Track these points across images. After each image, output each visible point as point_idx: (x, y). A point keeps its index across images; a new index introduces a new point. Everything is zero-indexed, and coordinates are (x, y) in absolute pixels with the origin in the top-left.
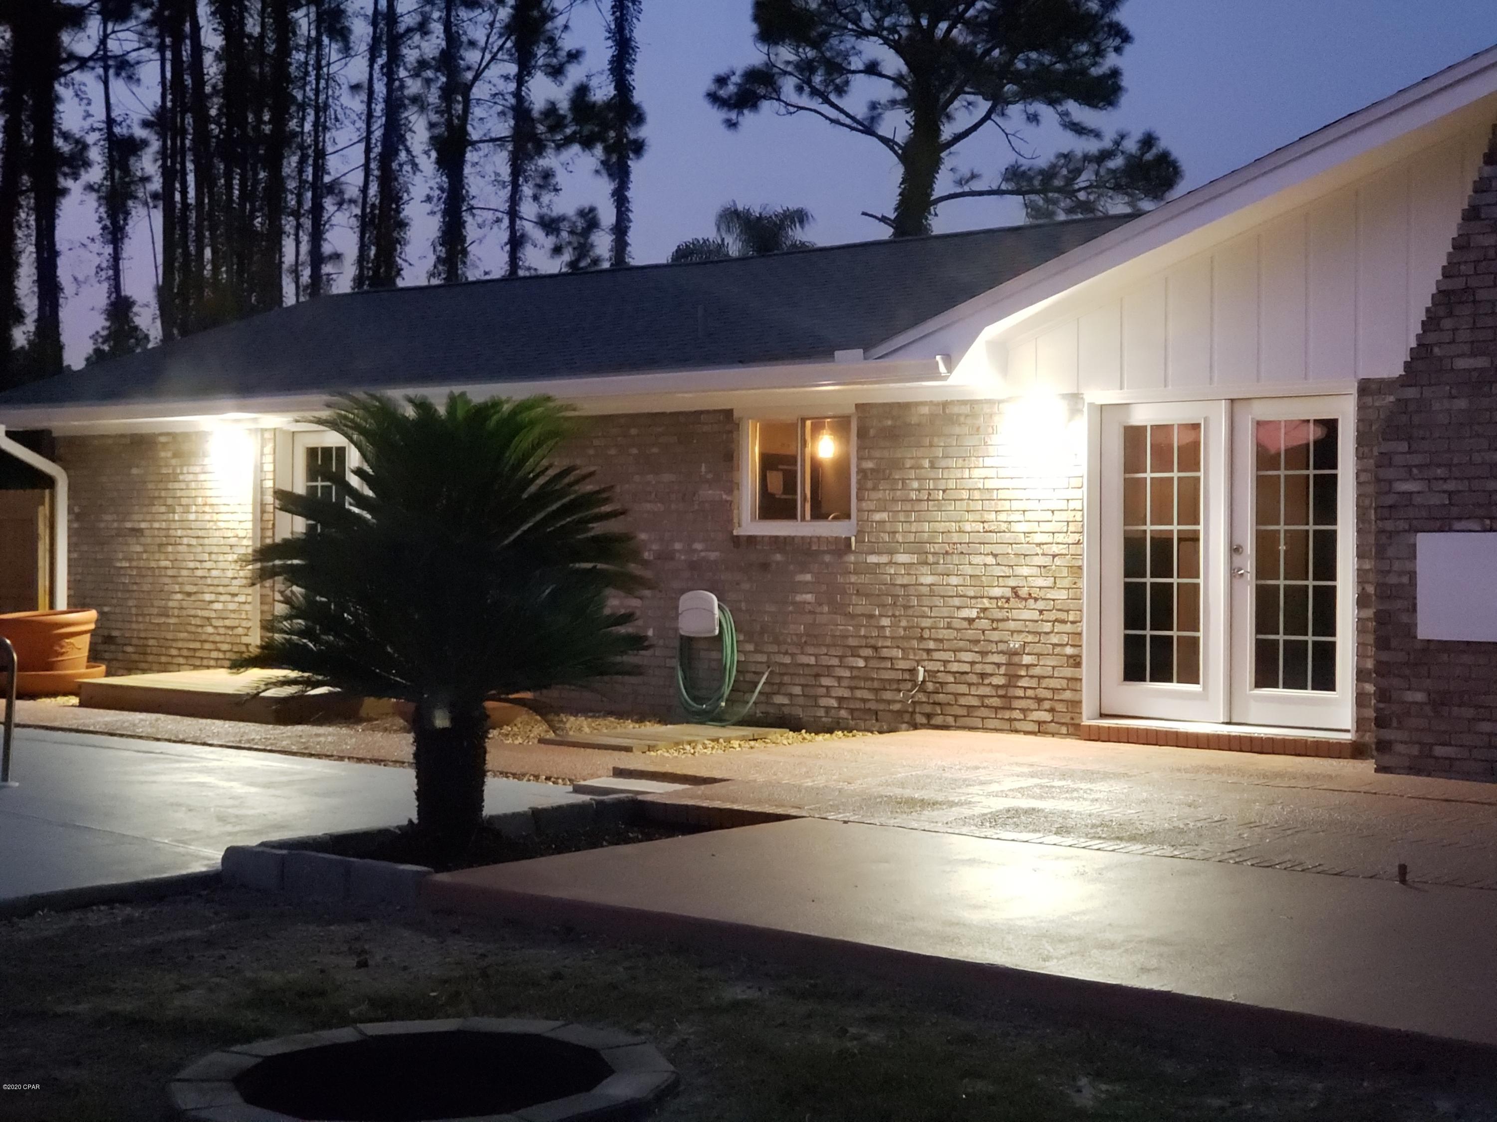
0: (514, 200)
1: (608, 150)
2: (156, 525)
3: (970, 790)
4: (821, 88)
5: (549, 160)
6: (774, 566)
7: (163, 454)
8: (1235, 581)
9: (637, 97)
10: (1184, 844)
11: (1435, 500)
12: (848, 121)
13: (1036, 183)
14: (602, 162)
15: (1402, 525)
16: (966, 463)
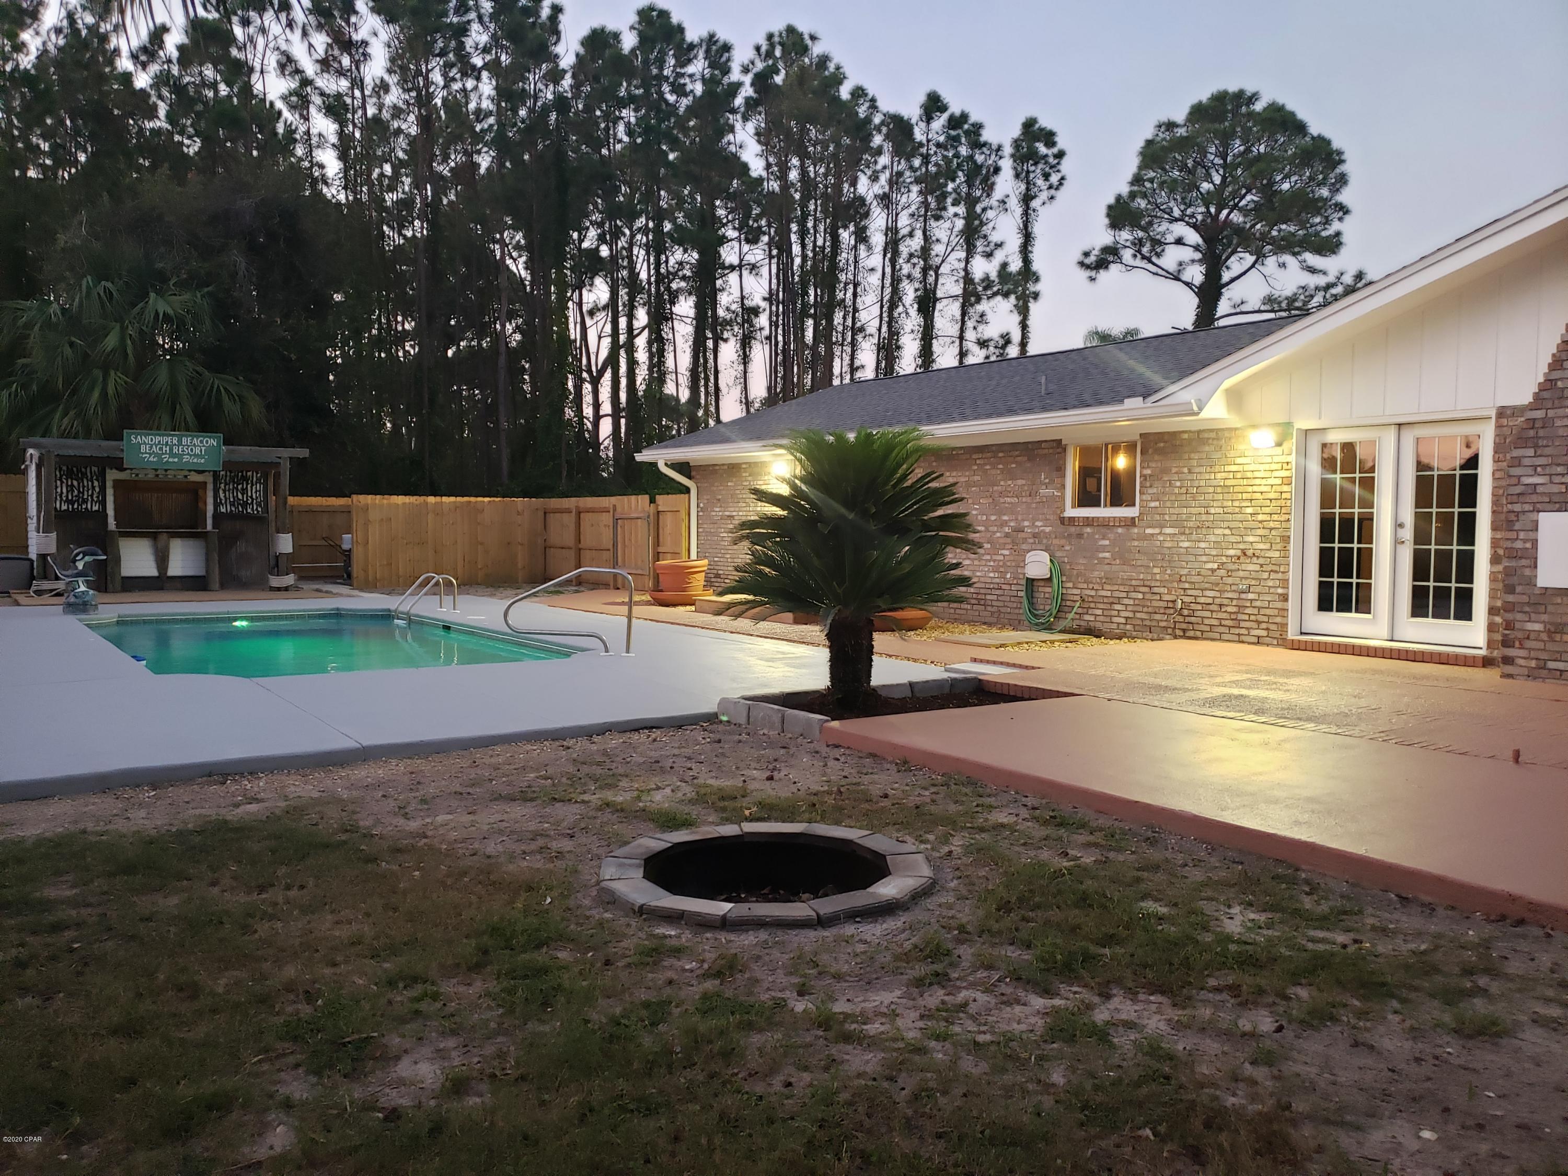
0: (962, 330)
1: (1017, 298)
2: (741, 513)
3: (1202, 681)
4: (1148, 255)
5: (983, 306)
6: (1086, 535)
7: (744, 474)
8: (1398, 546)
9: (1035, 267)
10: (1346, 725)
11: (1555, 489)
12: (1164, 273)
13: (1284, 305)
14: (1015, 306)
15: (1527, 507)
16: (1212, 470)
